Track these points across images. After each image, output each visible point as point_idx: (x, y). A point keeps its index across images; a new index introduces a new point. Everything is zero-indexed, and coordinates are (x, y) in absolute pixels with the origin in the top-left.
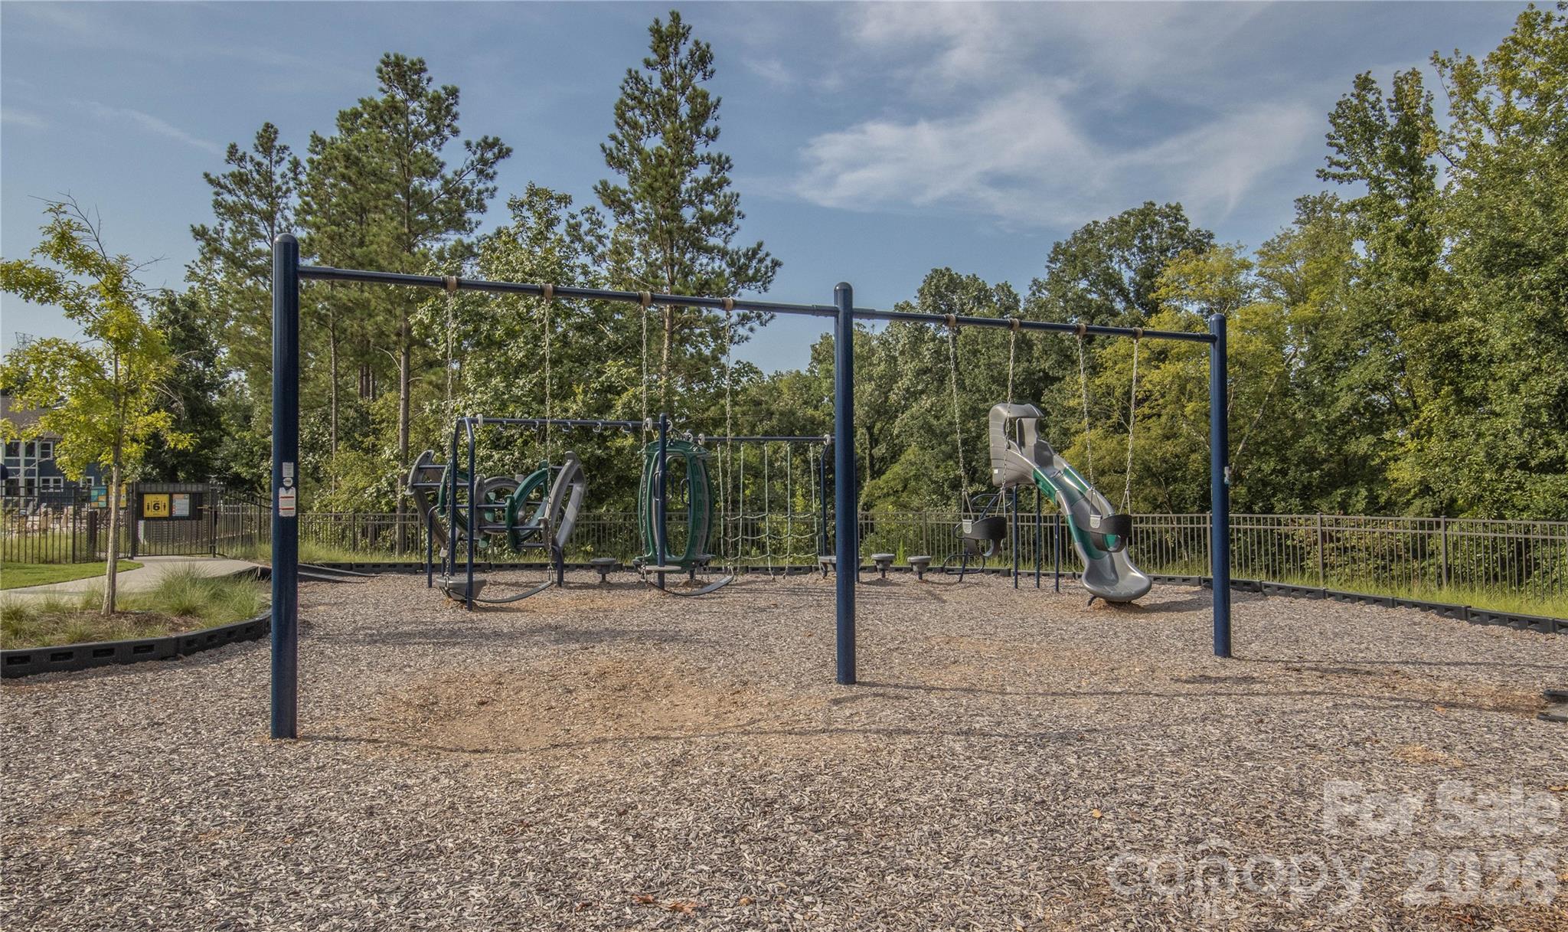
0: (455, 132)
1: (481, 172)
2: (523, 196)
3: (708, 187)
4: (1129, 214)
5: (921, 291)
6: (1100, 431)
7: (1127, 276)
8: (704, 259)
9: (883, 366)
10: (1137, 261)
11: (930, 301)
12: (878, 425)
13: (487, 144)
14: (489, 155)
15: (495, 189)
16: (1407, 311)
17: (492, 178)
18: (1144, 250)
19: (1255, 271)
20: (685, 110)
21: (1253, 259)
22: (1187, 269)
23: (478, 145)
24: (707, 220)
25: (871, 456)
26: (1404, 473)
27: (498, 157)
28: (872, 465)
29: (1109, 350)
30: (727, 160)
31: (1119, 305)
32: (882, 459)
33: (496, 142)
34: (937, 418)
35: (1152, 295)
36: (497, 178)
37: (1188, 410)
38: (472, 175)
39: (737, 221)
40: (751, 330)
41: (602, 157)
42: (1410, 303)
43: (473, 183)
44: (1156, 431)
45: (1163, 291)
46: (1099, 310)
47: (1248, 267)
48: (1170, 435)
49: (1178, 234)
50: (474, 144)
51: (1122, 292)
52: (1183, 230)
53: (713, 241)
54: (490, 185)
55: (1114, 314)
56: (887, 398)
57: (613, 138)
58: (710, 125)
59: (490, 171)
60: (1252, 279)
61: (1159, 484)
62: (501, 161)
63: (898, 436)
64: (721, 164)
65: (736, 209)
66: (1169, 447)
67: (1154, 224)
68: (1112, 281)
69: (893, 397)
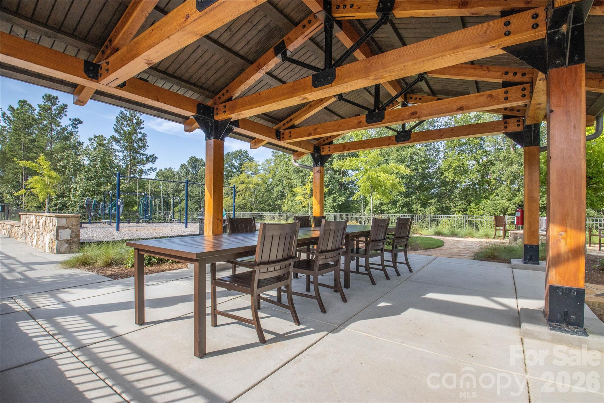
0: (66, 115)
1: (73, 127)
2: (92, 137)
3: (141, 139)
4: (237, 151)
5: (188, 162)
6: (229, 198)
7: (236, 164)
8: (138, 155)
9: (177, 179)
10: (238, 161)
11: (190, 164)
12: (176, 194)
13: (75, 120)
14: (76, 123)
15: (78, 131)
16: (285, 178)
17: (77, 129)
18: (240, 159)
19: (261, 167)
20: (135, 121)
21: (261, 164)
22: (248, 165)
23: (73, 120)
24: (140, 147)
25: (174, 202)
26: (285, 208)
27: (78, 123)
28: (174, 204)
29: (232, 180)
30: (146, 135)
31: (235, 171)
32: (177, 203)
33: (79, 120)
34: (192, 193)
35: (241, 170)
36: (78, 128)
37: (247, 194)
38: (71, 127)
39: (146, 147)
40: (151, 173)
41: (113, 130)
42: (286, 176)
43: (71, 129)
44: (241, 198)
45: (243, 169)
46: (230, 172)
47: (260, 166)
48: (244, 199)
49: (247, 157)
50: (72, 119)
51: (235, 168)
52: (248, 156)
53: (142, 152)
54: (76, 130)
55: (233, 172)
56: (178, 187)
57: (115, 125)
58: (142, 126)
59: (77, 127)
60: (261, 168)
61: (241, 209)
62: (79, 124)
63: (182, 197)
64: (145, 135)
65: (147, 144)
66: (243, 201)
67: (242, 154)
68: (233, 165)
69: (180, 187)
